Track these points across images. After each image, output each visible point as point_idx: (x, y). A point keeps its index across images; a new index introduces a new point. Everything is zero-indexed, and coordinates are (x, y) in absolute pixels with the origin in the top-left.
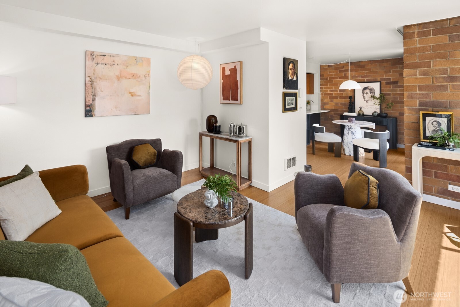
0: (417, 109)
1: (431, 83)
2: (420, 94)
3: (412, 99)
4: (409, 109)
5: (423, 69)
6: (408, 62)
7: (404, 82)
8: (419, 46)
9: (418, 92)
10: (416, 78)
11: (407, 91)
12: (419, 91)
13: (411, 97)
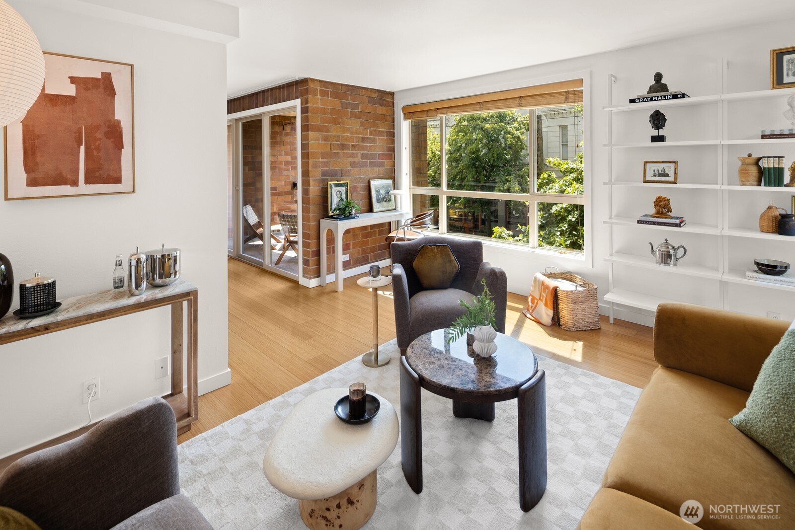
0: (319, 179)
1: (330, 150)
2: (322, 162)
3: (316, 168)
4: (314, 180)
5: (324, 133)
6: (312, 123)
7: (310, 148)
8: (321, 106)
9: (320, 160)
10: (319, 144)
11: (312, 159)
12: (322, 159)
13: (315, 166)
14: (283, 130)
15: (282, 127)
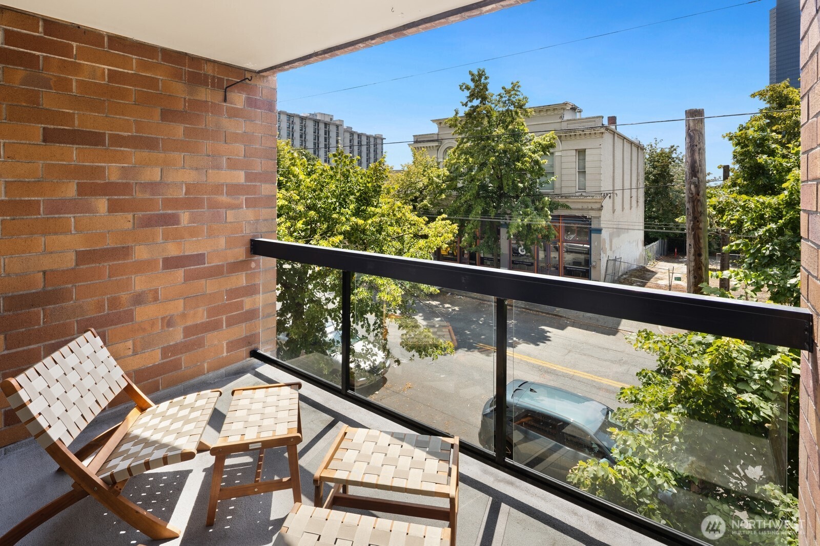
14: (225, 100)
15: (221, 93)
